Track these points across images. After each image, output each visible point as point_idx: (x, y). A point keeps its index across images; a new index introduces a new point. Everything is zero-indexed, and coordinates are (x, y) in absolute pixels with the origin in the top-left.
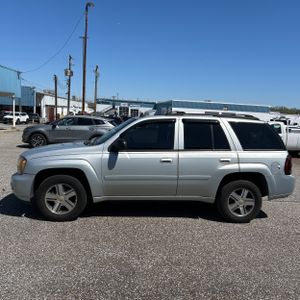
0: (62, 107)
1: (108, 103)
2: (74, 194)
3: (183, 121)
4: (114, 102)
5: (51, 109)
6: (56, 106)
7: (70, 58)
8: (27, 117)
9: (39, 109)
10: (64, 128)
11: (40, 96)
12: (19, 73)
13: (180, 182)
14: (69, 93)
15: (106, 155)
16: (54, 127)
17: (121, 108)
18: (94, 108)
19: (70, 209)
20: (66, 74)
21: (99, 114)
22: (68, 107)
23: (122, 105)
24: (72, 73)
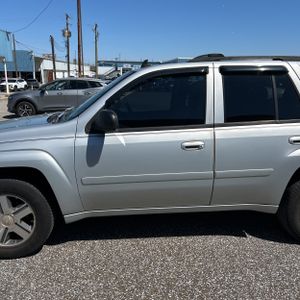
0: (63, 72)
1: (110, 65)
2: (28, 211)
3: (222, 70)
4: (116, 64)
5: (50, 73)
6: (54, 70)
7: (67, 17)
8: (25, 83)
9: (38, 74)
10: (54, 93)
11: (39, 61)
12: (8, 33)
13: (218, 183)
14: (68, 56)
15: (83, 140)
16: (43, 92)
17: (124, 70)
18: (96, 71)
19: (26, 236)
20: (64, 34)
21: (100, 77)
22: (69, 71)
23: (125, 66)
24: (70, 33)
